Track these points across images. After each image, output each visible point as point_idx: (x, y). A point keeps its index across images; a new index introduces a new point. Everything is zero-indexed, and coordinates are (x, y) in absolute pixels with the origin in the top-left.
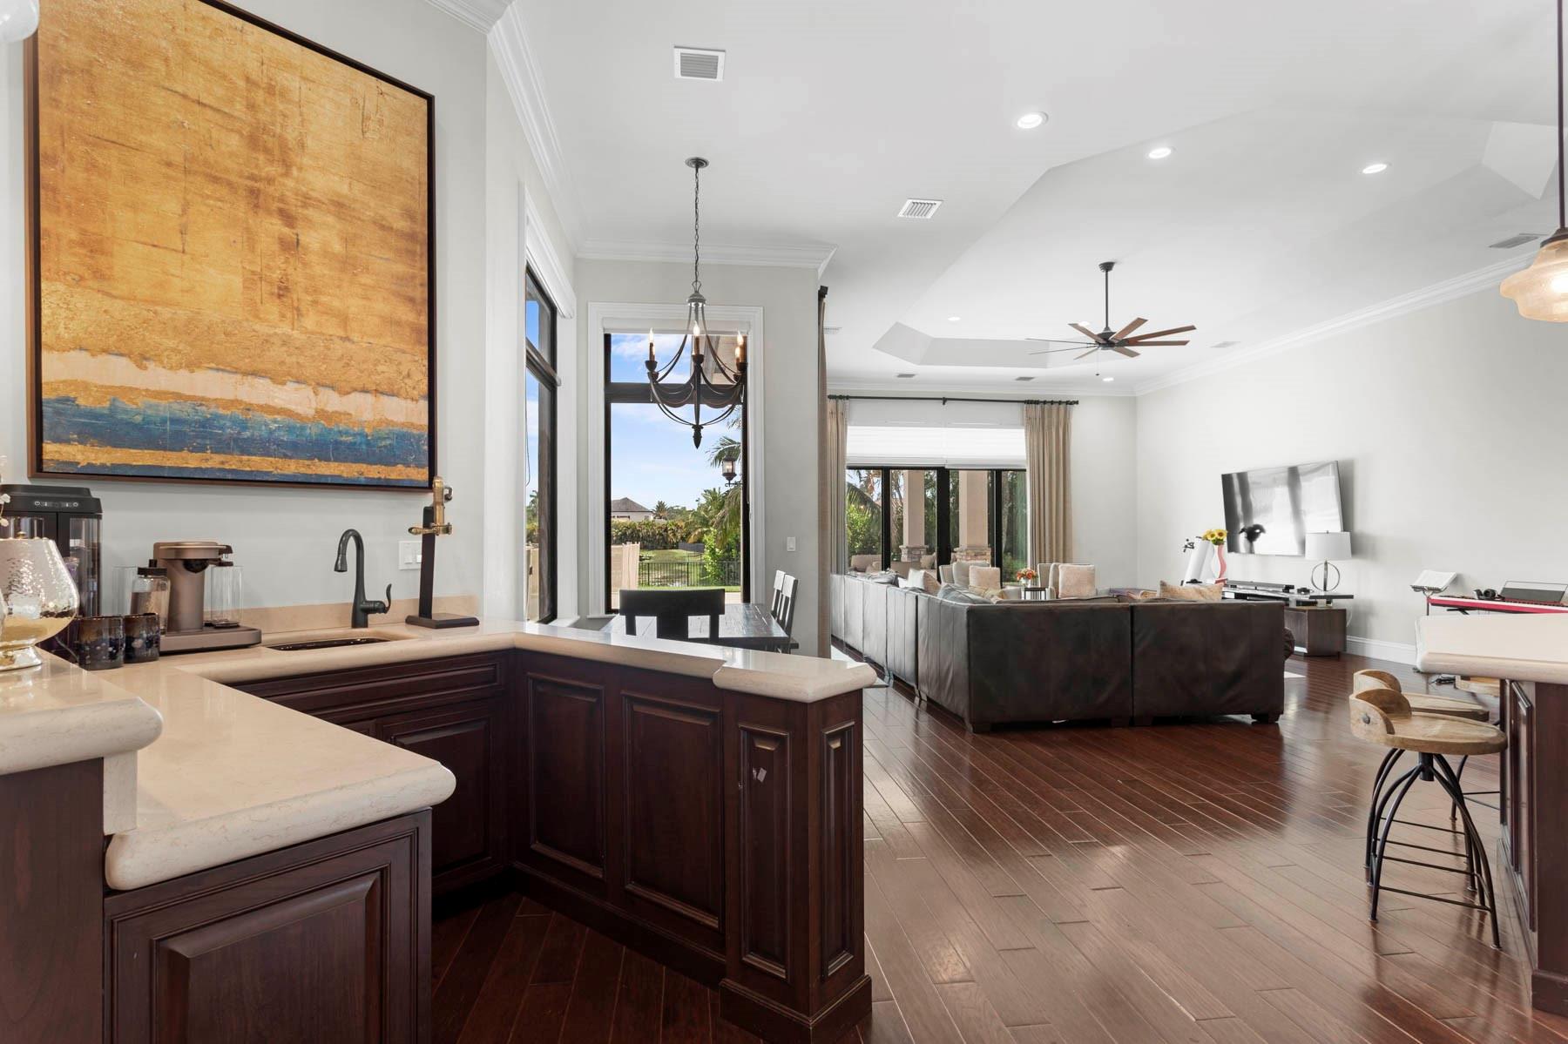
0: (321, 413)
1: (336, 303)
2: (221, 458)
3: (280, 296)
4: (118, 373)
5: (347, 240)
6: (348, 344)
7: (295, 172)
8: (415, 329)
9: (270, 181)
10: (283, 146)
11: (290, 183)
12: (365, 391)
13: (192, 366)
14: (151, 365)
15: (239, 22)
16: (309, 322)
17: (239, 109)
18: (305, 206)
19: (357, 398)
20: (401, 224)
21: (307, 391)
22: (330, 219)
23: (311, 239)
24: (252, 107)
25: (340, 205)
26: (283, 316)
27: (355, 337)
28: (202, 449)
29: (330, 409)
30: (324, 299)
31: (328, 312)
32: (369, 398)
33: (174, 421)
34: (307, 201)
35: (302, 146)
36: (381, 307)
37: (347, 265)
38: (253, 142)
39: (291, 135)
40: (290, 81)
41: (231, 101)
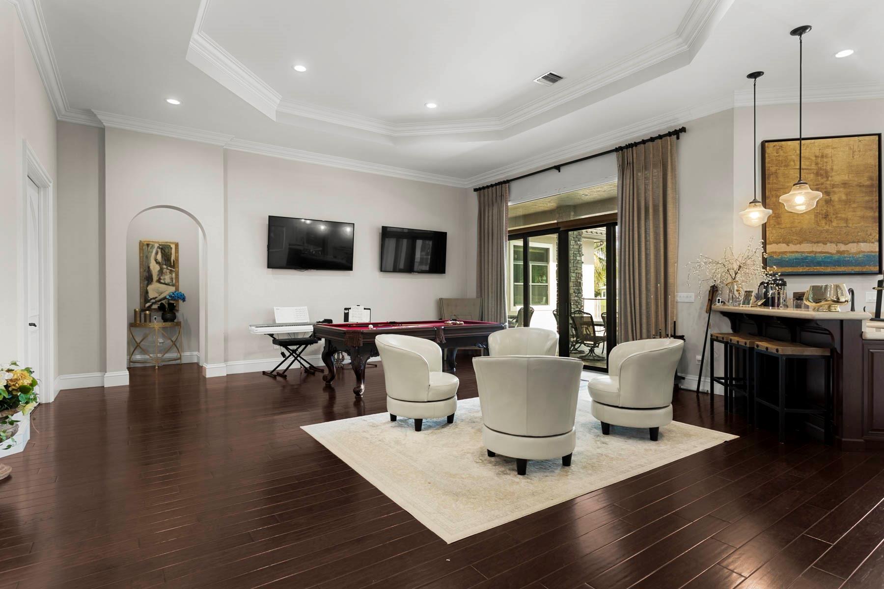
0: (838, 252)
1: (843, 216)
2: (807, 268)
3: (825, 218)
4: (783, 247)
5: (847, 195)
6: (848, 228)
7: (830, 178)
8: (874, 218)
9: (822, 184)
10: (826, 172)
11: (828, 182)
12: (853, 242)
13: (800, 243)
14: (790, 245)
15: (813, 141)
16: (834, 224)
17: (813, 167)
18: (833, 188)
19: (851, 245)
20: (868, 183)
21: (834, 245)
22: (841, 189)
23: (835, 198)
24: (817, 164)
25: (845, 184)
26: (826, 224)
27: (850, 225)
28: (803, 266)
29: (841, 250)
30: (839, 215)
31: (842, 219)
32: (855, 244)
33: (796, 259)
34: (833, 186)
35: (832, 169)
36: (859, 213)
37: (847, 202)
38: (817, 174)
39: (829, 168)
40: (829, 151)
41: (811, 165)
